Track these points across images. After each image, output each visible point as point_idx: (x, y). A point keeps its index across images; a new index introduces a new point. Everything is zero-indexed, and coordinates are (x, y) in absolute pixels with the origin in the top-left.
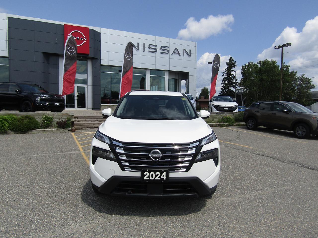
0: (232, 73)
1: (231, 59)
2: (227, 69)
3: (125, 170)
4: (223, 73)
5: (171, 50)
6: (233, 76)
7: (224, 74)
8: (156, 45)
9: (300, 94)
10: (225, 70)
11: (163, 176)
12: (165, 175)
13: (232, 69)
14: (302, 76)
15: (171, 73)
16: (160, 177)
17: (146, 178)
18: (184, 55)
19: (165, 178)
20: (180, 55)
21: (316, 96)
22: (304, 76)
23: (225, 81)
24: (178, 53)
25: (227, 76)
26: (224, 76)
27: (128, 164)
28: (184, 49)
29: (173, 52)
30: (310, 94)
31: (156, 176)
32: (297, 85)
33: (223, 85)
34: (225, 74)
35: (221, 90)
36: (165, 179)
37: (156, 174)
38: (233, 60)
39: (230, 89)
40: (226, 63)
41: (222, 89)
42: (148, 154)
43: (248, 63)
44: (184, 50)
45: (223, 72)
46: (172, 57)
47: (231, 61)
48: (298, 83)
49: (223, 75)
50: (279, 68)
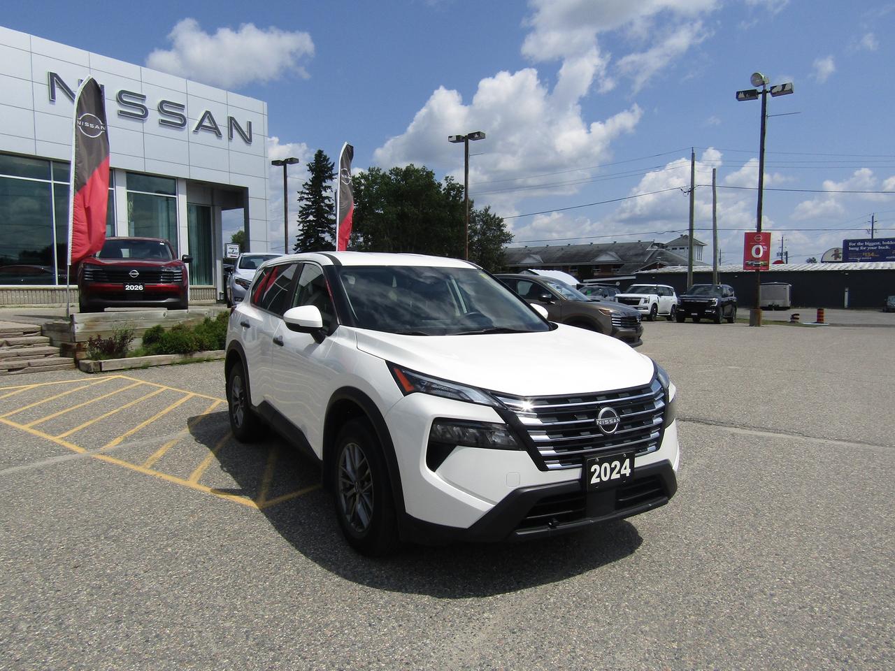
0: (324, 194)
1: (320, 155)
2: (311, 183)
3: (547, 469)
4: (302, 193)
5: (194, 116)
6: (327, 201)
7: (303, 195)
8: (144, 97)
9: (483, 253)
10: (307, 184)
11: (625, 469)
12: (628, 467)
13: (325, 182)
14: (487, 210)
15: (194, 186)
16: (619, 472)
17: (594, 480)
18: (231, 137)
19: (627, 472)
20: (219, 134)
21: (512, 259)
22: (491, 212)
23: (308, 215)
24: (215, 130)
25: (312, 202)
26: (304, 202)
27: (553, 452)
28: (232, 119)
29: (197, 123)
30: (503, 254)
31: (612, 470)
32: (475, 232)
33: (304, 226)
34: (306, 196)
35: (298, 240)
36: (628, 475)
37: (613, 466)
38: (326, 159)
39: (323, 239)
40: (309, 165)
41: (300, 238)
42: (593, 420)
43: (369, 170)
44: (232, 122)
45: (301, 189)
46: (193, 137)
47: (322, 161)
48: (479, 227)
49: (301, 199)
50: (441, 190)
